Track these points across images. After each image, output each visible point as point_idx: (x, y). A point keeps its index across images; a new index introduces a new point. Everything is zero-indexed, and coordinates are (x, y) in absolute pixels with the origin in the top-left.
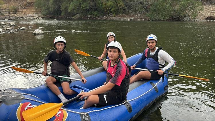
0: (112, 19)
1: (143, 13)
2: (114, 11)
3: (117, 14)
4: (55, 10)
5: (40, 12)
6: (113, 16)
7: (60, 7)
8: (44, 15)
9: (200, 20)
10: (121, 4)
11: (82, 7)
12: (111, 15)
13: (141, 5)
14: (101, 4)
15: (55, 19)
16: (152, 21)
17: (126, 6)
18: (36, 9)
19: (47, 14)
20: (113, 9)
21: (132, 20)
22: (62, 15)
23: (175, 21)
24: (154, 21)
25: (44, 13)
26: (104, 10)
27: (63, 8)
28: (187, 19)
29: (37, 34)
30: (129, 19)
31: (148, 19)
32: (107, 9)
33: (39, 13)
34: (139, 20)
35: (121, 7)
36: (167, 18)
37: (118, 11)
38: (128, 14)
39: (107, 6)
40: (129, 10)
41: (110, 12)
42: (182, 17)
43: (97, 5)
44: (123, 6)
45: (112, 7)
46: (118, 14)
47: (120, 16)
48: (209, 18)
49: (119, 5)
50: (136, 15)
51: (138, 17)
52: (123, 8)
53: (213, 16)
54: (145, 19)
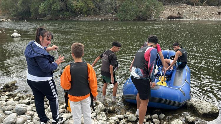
0: (83, 19)
1: (112, 13)
2: (86, 12)
3: (88, 15)
4: (24, 11)
5: (8, 13)
6: (84, 17)
7: (29, 8)
8: (12, 16)
9: (162, 19)
10: (92, 5)
11: (52, 8)
12: (82, 15)
13: (110, 6)
14: (72, 5)
15: (26, 21)
16: (122, 21)
17: (96, 7)
18: (3, 11)
19: (15, 16)
20: (84, 10)
21: (103, 20)
22: (32, 16)
23: (142, 21)
24: (123, 21)
25: (12, 14)
26: (75, 10)
27: (32, 9)
28: (151, 19)
29: (15, 37)
30: (100, 20)
31: (118, 19)
32: (79, 9)
33: (6, 14)
34: (109, 20)
35: (91, 8)
36: (133, 18)
37: (89, 11)
38: (99, 14)
39: (78, 7)
40: (99, 11)
41: (82, 13)
42: (147, 16)
43: (68, 6)
44: (94, 7)
45: (83, 7)
46: (90, 15)
47: (92, 16)
48: (170, 18)
49: (89, 6)
50: (107, 16)
51: (109, 18)
52: (93, 8)
53: (174, 15)
54: (115, 19)
